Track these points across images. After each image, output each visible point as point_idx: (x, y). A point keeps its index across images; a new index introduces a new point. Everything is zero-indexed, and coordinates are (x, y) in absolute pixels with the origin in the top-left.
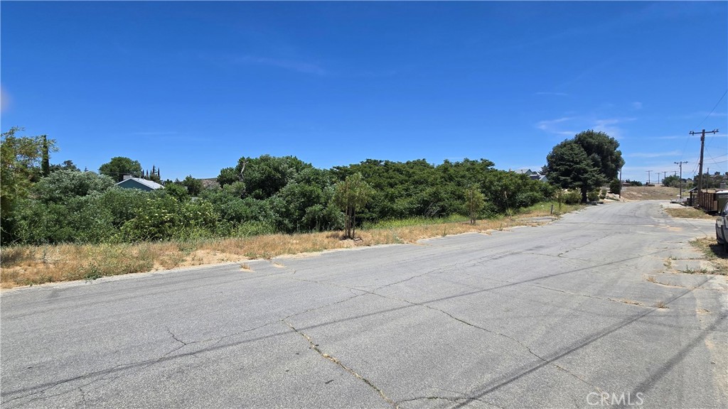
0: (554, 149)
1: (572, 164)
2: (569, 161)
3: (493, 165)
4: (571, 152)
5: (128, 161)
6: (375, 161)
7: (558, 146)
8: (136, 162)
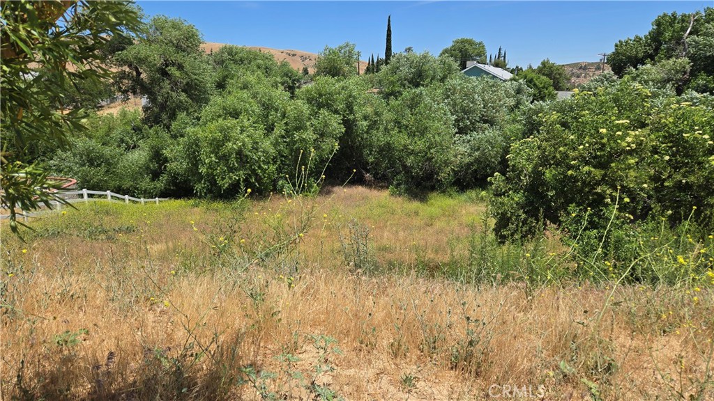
5: (471, 43)
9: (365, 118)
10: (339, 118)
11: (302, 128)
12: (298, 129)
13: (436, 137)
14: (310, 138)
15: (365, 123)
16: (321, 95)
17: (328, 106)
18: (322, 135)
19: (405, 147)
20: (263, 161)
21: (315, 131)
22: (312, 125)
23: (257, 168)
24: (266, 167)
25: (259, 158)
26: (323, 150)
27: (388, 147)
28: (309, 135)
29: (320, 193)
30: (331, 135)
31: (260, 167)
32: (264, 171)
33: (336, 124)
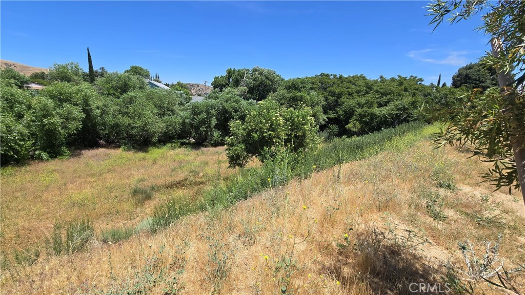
0: (459, 71)
1: (478, 82)
2: (475, 80)
3: (423, 81)
4: (478, 73)
5: (141, 69)
6: (328, 74)
7: (463, 68)
8: (146, 70)
9: (98, 108)
10: (80, 108)
11: (49, 116)
12: (45, 116)
13: (149, 119)
14: (57, 122)
15: (98, 111)
16: (61, 94)
17: (68, 100)
18: (67, 119)
19: (129, 124)
20: (18, 139)
21: (61, 116)
22: (58, 113)
23: (13, 145)
24: (22, 143)
25: (15, 138)
26: (69, 129)
27: (117, 125)
28: (57, 120)
29: (72, 156)
30: (74, 119)
31: (16, 143)
32: (21, 146)
33: (78, 112)
